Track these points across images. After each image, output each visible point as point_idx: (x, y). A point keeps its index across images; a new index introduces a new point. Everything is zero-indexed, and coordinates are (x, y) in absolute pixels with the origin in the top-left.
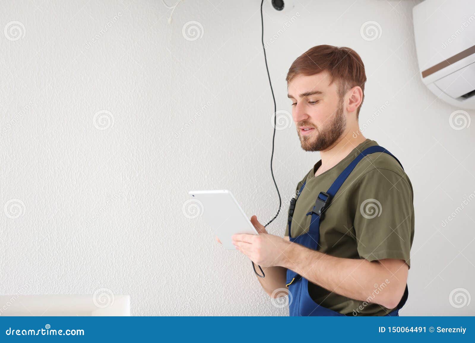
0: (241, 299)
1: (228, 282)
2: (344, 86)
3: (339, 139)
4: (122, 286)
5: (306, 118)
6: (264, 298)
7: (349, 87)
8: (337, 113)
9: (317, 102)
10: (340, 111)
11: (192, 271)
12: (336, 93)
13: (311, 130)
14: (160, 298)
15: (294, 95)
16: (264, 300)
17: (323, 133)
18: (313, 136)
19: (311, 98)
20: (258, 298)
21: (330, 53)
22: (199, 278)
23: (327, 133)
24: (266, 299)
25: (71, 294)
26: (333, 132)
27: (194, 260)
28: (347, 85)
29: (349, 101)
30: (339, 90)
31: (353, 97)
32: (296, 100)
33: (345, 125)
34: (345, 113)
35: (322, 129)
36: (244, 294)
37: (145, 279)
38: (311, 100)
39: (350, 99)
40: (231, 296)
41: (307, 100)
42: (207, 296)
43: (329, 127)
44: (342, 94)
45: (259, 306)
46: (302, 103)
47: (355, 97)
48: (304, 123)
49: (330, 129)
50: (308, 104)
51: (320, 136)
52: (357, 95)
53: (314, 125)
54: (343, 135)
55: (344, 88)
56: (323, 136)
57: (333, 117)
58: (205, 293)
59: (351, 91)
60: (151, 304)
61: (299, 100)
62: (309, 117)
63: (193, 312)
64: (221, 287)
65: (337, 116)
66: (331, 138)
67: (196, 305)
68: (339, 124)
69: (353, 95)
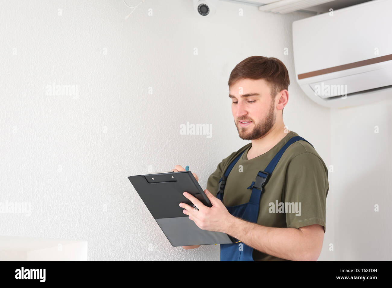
0: (165, 249)
1: (156, 234)
2: (275, 89)
3: (270, 131)
4: (83, 233)
5: (245, 114)
6: (181, 249)
7: (279, 90)
8: (270, 111)
9: (254, 101)
10: (272, 109)
11: (131, 223)
12: (269, 94)
13: (248, 123)
14: (108, 245)
15: (236, 96)
16: (180, 251)
17: (259, 126)
18: (250, 128)
19: (250, 98)
20: (176, 249)
21: (263, 63)
22: (136, 230)
23: (262, 126)
24: (182, 250)
25: (46, 237)
26: (266, 125)
27: (133, 215)
28: (278, 88)
29: (278, 101)
30: (272, 93)
31: (282, 98)
32: (237, 99)
33: (275, 120)
34: (276, 111)
35: (258, 123)
36: (167, 245)
37: (98, 228)
38: (250, 100)
39: (279, 100)
40: (158, 246)
41: (246, 100)
42: (141, 245)
43: (264, 122)
44: (274, 95)
45: (177, 255)
46: (242, 102)
47: (283, 98)
48: (243, 118)
49: (264, 123)
50: (248, 103)
51: (256, 128)
52: (285, 97)
53: (252, 119)
54: (273, 127)
55: (275, 91)
56: (258, 128)
57: (267, 113)
58: (140, 242)
59: (280, 93)
60: (102, 249)
61: (240, 100)
62: (248, 113)
63: (131, 258)
64: (151, 238)
65: (269, 113)
66: (264, 130)
67: (134, 252)
68: (271, 119)
69: (281, 97)
